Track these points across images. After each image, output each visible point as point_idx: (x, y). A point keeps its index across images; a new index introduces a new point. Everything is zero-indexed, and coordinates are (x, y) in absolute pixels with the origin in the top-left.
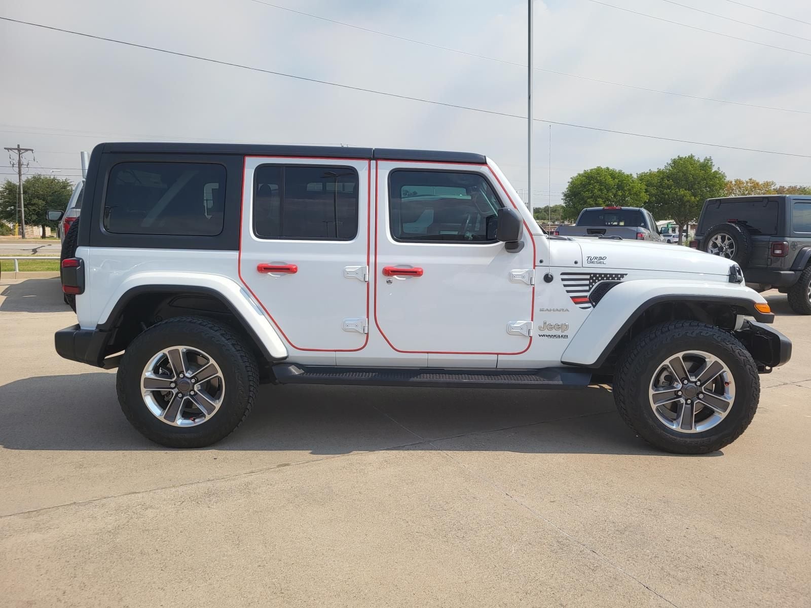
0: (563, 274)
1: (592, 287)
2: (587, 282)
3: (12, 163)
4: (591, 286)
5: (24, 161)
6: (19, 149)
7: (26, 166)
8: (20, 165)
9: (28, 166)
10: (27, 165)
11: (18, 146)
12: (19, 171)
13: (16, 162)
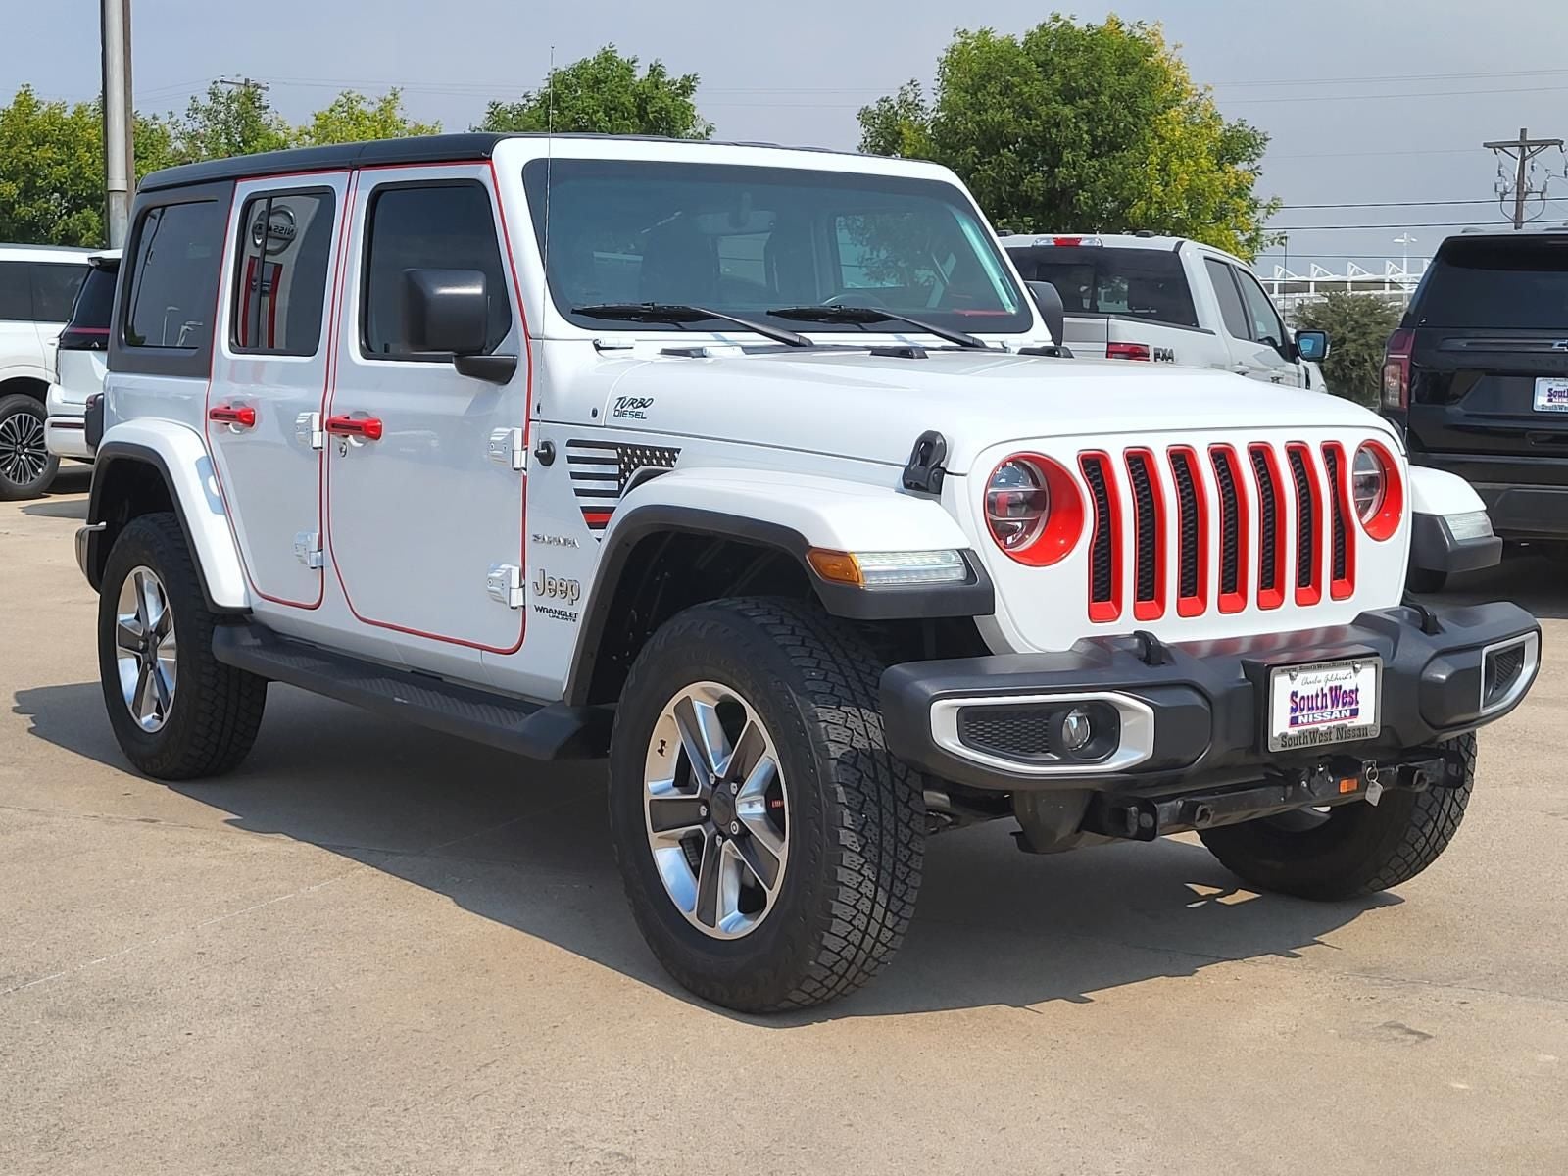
0: (572, 443)
1: (626, 483)
2: (614, 469)
3: (1501, 189)
4: (622, 481)
5: (1535, 180)
6: (1523, 144)
7: (1538, 196)
8: (1521, 194)
9: (1545, 196)
10: (1542, 193)
11: (1523, 131)
12: (1516, 215)
13: (1510, 184)
